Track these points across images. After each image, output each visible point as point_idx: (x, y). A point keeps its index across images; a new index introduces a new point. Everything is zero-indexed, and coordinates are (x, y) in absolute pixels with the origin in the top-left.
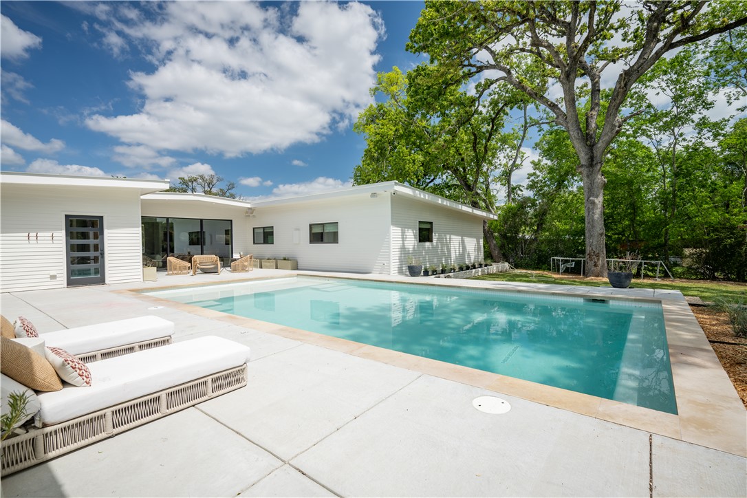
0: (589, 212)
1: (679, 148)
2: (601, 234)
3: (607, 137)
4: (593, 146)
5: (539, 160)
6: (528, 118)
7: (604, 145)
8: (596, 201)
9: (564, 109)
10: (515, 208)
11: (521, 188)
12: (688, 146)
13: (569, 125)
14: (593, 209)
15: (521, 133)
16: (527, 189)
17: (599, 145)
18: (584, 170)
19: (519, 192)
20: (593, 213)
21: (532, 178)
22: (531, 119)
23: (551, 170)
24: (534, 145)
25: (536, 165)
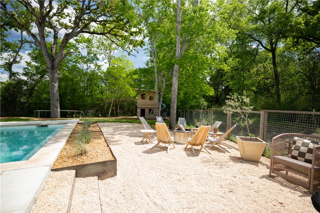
0: (52, 89)
1: (88, 71)
2: (58, 100)
3: (60, 58)
4: (54, 60)
5: (30, 62)
6: (23, 38)
7: (58, 61)
8: (55, 85)
9: (39, 39)
10: (15, 84)
11: (19, 74)
12: (91, 71)
13: (42, 47)
14: (54, 88)
15: (20, 45)
16: (23, 75)
17: (56, 61)
18: (50, 71)
19: (18, 76)
20: (54, 90)
21: (27, 70)
22: (25, 39)
23: (37, 68)
24: (28, 54)
25: (28, 64)
